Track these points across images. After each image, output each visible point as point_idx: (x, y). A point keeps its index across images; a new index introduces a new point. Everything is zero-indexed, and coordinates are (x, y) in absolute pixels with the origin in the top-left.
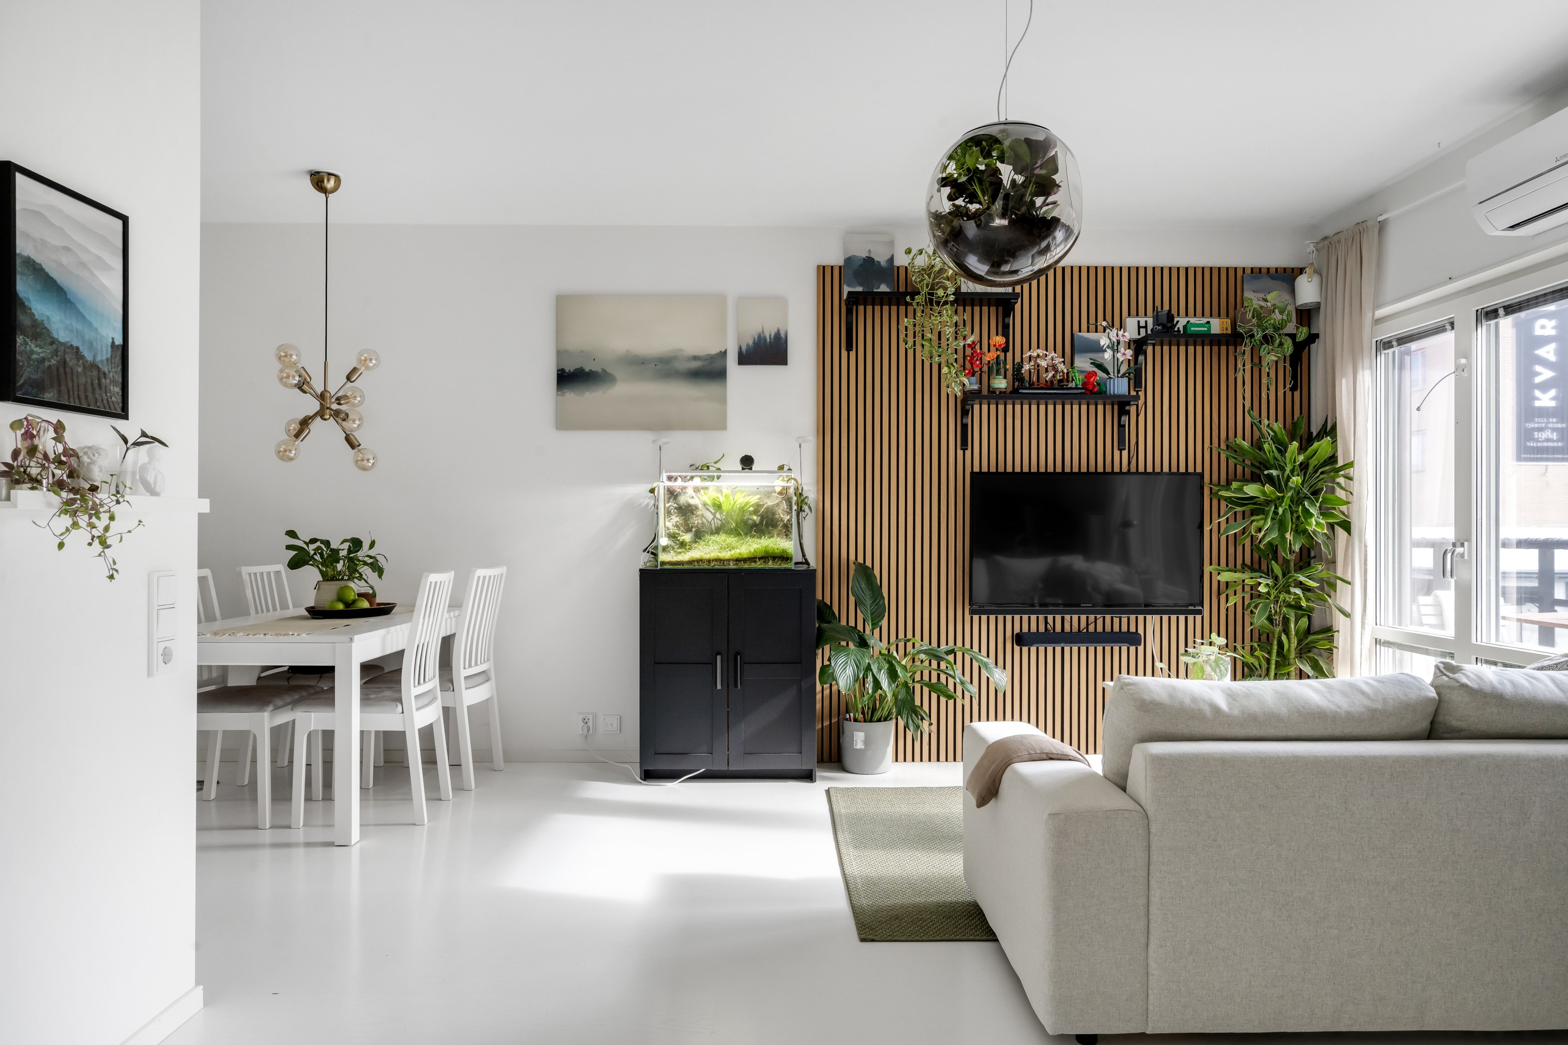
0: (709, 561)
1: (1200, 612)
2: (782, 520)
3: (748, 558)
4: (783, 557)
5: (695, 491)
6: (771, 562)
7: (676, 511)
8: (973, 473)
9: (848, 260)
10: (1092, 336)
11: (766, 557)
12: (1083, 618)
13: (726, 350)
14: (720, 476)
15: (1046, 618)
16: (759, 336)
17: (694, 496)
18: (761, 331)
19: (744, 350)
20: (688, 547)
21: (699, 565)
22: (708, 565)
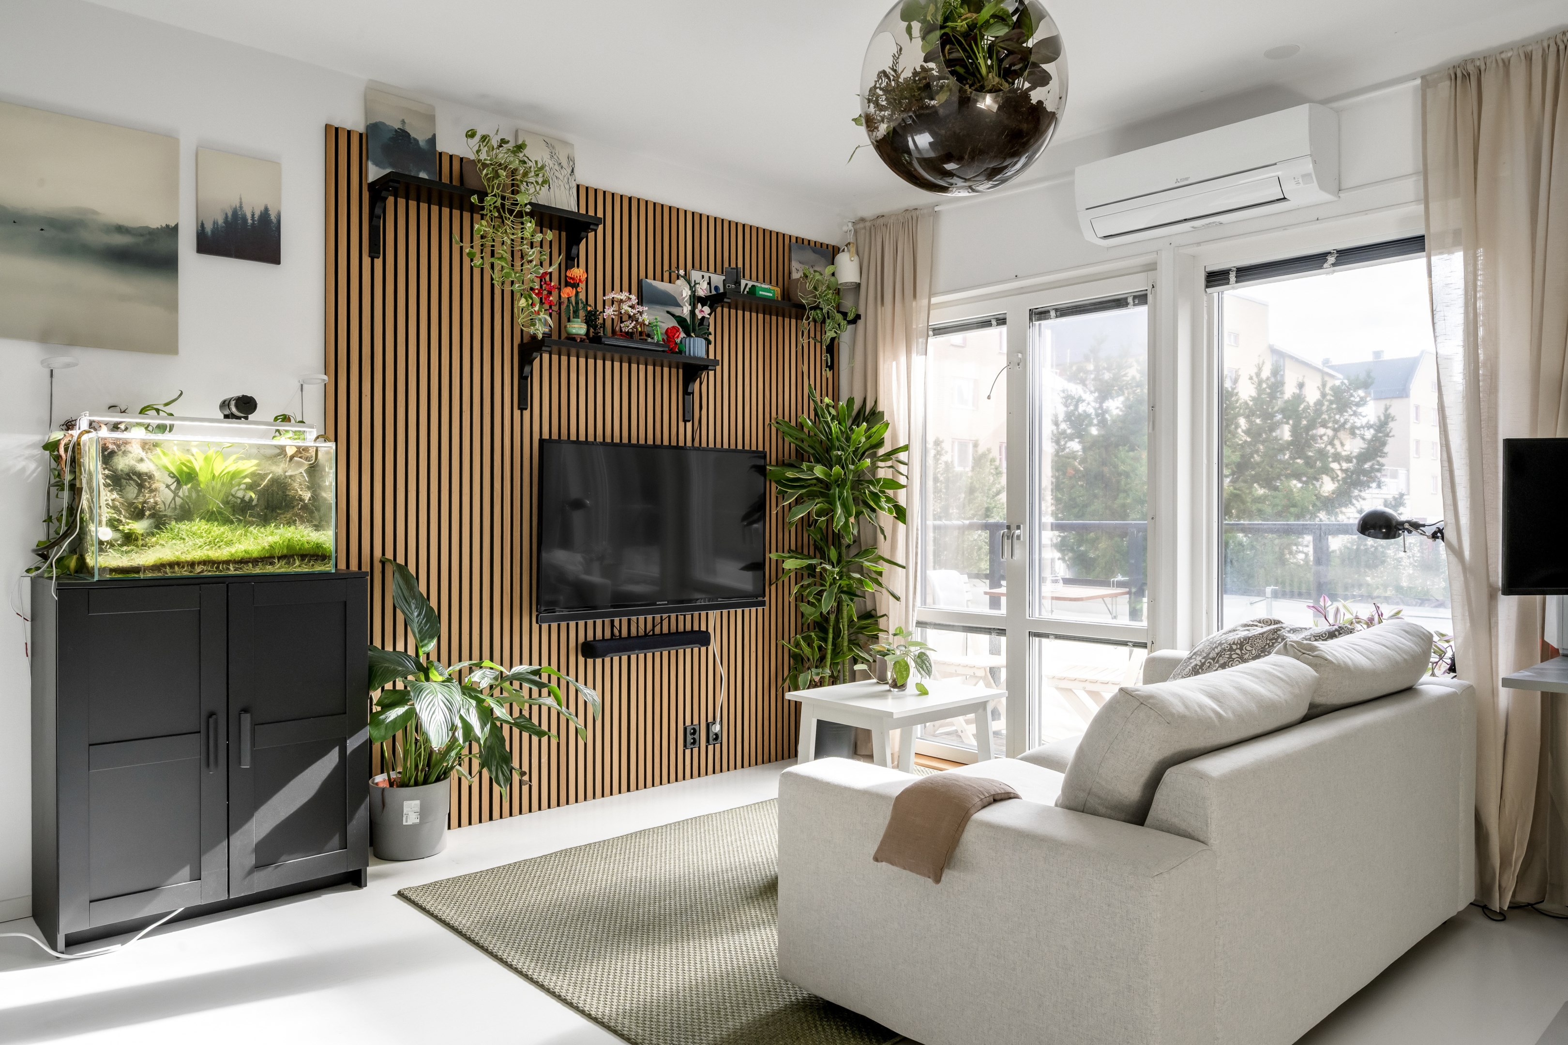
0: (192, 564)
1: (763, 604)
2: (301, 500)
3: (261, 558)
4: (318, 556)
5: (143, 448)
6: (297, 563)
7: (108, 481)
8: (542, 441)
9: (374, 128)
10: (664, 286)
11: (290, 554)
12: (650, 618)
13: (177, 226)
14: (173, 425)
15: (612, 622)
16: (235, 213)
17: (144, 458)
18: (238, 205)
19: (209, 228)
20: (140, 542)
21: (174, 572)
22: (191, 572)
